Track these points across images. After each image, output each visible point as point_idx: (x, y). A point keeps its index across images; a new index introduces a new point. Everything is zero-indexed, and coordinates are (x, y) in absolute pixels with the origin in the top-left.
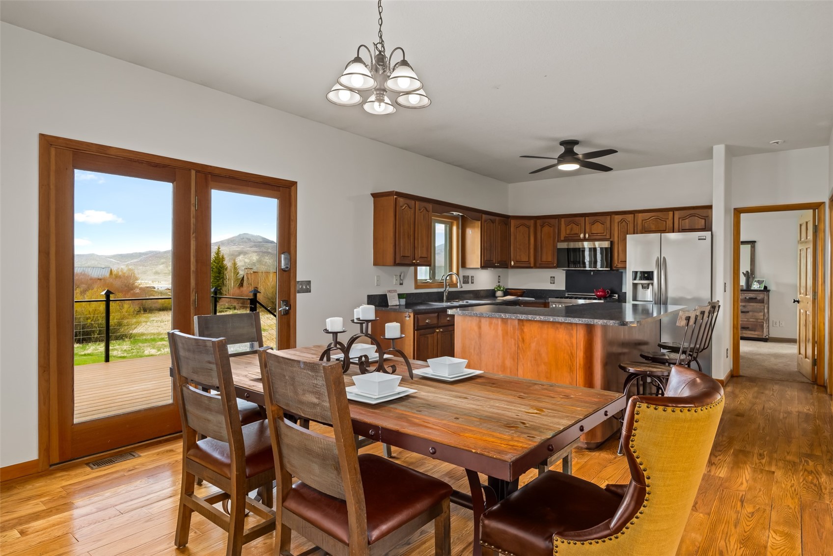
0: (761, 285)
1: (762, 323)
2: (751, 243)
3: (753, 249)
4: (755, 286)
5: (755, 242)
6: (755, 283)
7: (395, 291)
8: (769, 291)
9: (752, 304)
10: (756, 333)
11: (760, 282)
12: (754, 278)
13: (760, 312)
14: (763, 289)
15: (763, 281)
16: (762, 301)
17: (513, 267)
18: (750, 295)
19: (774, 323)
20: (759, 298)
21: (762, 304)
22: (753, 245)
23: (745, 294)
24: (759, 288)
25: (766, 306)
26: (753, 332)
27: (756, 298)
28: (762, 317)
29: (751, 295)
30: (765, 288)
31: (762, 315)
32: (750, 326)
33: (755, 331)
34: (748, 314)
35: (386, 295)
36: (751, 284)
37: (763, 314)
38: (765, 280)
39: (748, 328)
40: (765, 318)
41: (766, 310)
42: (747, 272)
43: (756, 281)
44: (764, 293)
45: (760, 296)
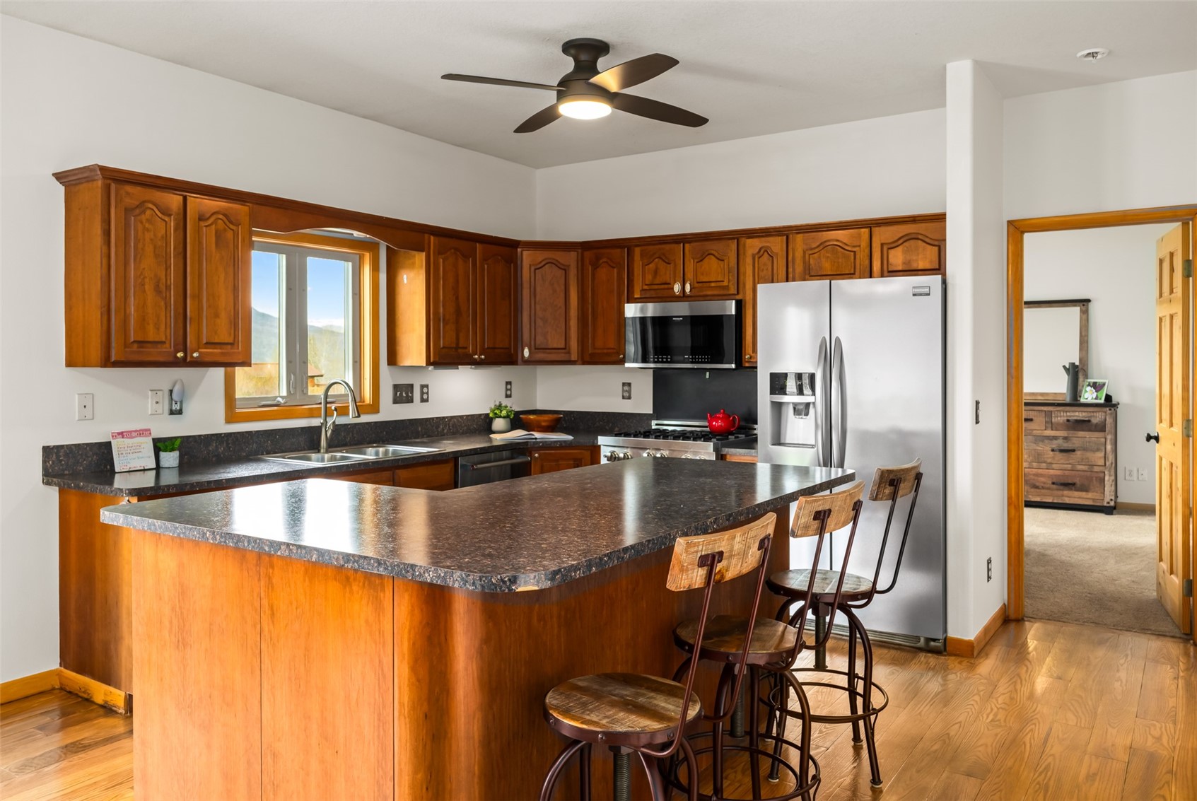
0: (1099, 394)
1: (1102, 475)
2: (1081, 304)
3: (1084, 317)
4: (1088, 395)
5: (1089, 301)
6: (1089, 389)
7: (143, 432)
8: (1116, 406)
9: (1081, 434)
10: (1090, 495)
11: (1097, 387)
12: (1086, 376)
13: (1098, 450)
14: (1102, 401)
15: (1104, 384)
16: (1101, 428)
17: (527, 362)
18: (1077, 414)
19: (1127, 473)
20: (1094, 421)
21: (1101, 434)
22: (1084, 308)
23: (1066, 412)
24: (1096, 398)
25: (1109, 437)
26: (1083, 494)
27: (1089, 421)
28: (1101, 462)
29: (1079, 414)
30: (1108, 398)
31: (1100, 458)
32: (1077, 481)
33: (1087, 490)
34: (1072, 455)
35: (110, 443)
36: (1081, 391)
37: (1102, 454)
38: (1107, 381)
39: (1074, 484)
40: (1107, 464)
41: (1109, 447)
42: (1073, 364)
43: (1089, 385)
44: (1105, 409)
45: (1097, 417)
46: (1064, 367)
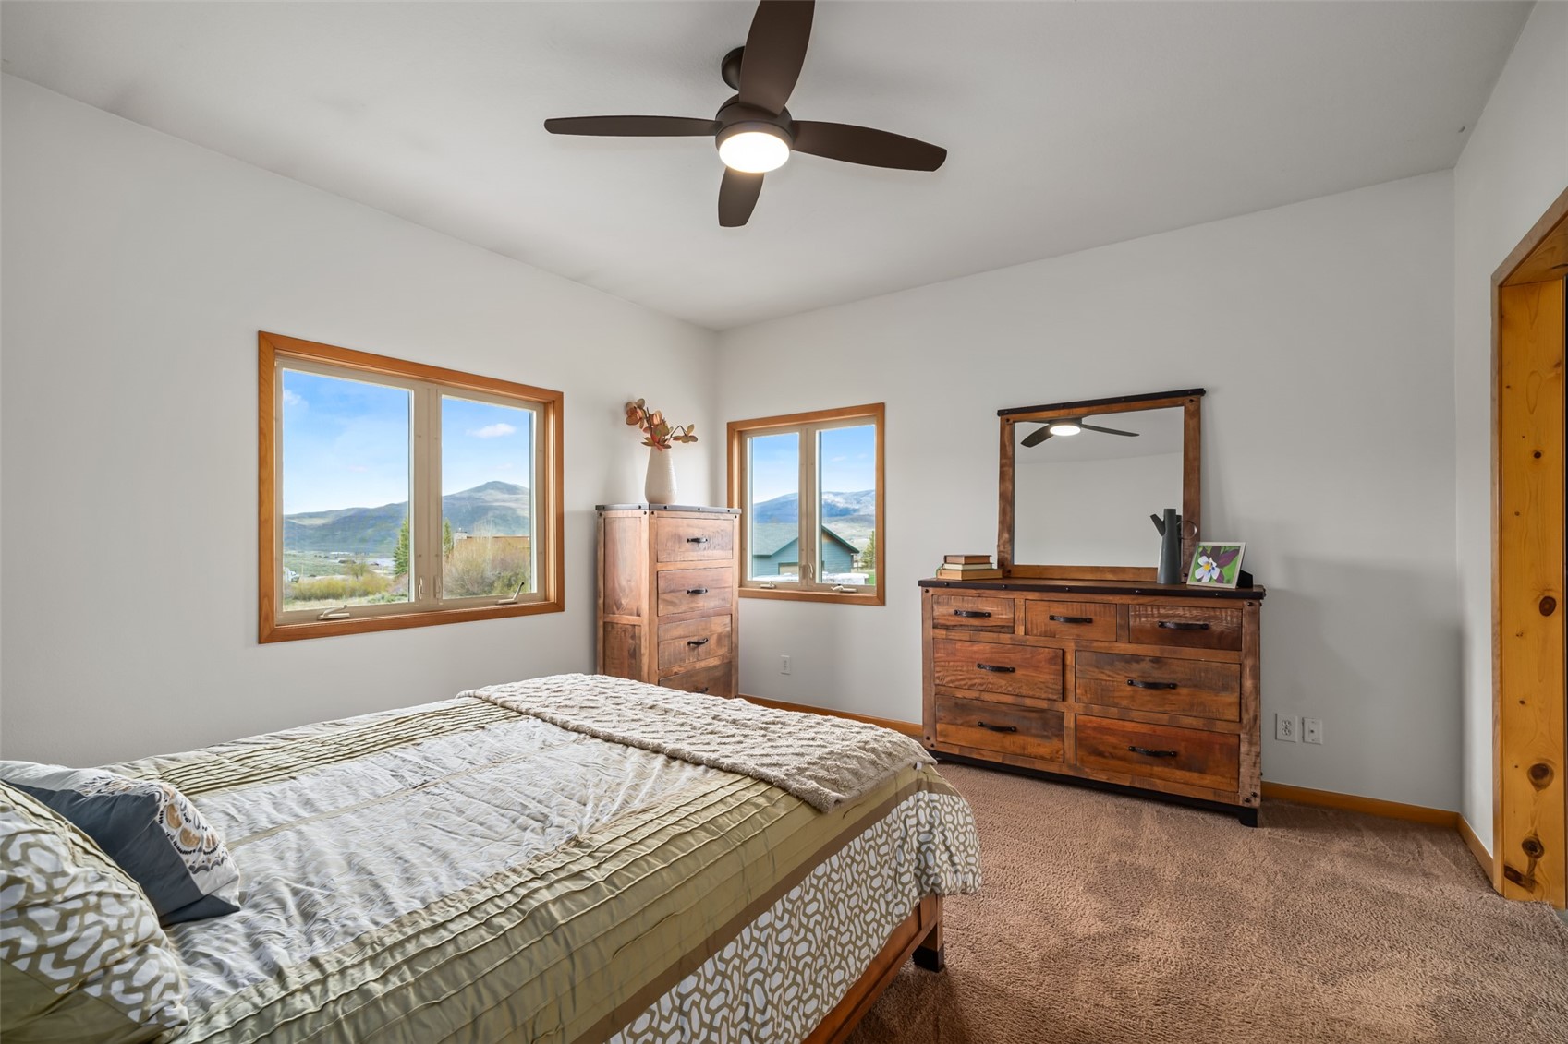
0: (1226, 570)
1: (1233, 741)
2: (1187, 400)
3: (1192, 423)
4: (1203, 573)
5: (1201, 392)
6: (1202, 560)
8: (1260, 595)
9: (1188, 652)
10: (1208, 780)
11: (1222, 557)
12: (1198, 538)
13: (1225, 688)
14: (1233, 586)
15: (1236, 551)
16: (1231, 642)
18: (1180, 612)
19: (1281, 727)
20: (1217, 627)
21: (1230, 656)
22: (1192, 407)
23: (1158, 607)
24: (1220, 579)
25: (1249, 662)
26: (1187, 775)
27: (1205, 627)
28: (1232, 714)
29: (1185, 613)
30: (1245, 579)
31: (1230, 704)
32: (1181, 748)
33: (1202, 771)
34: (1171, 696)
36: (1188, 565)
37: (1234, 698)
38: (1242, 545)
39: (1175, 755)
40: (1245, 718)
41: (1248, 684)
42: (1171, 512)
43: (1204, 553)
44: (1238, 603)
45: (1224, 619)
46: (1154, 518)
